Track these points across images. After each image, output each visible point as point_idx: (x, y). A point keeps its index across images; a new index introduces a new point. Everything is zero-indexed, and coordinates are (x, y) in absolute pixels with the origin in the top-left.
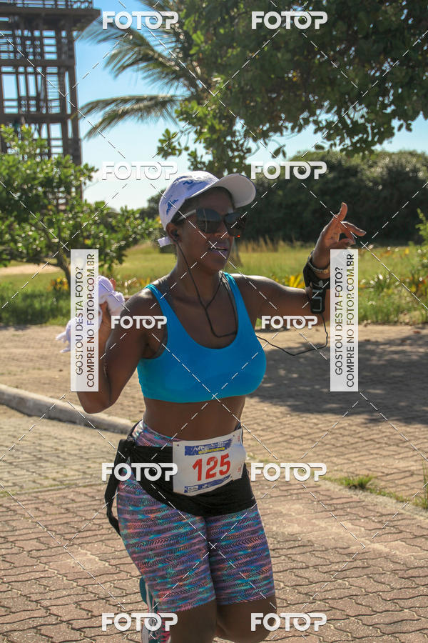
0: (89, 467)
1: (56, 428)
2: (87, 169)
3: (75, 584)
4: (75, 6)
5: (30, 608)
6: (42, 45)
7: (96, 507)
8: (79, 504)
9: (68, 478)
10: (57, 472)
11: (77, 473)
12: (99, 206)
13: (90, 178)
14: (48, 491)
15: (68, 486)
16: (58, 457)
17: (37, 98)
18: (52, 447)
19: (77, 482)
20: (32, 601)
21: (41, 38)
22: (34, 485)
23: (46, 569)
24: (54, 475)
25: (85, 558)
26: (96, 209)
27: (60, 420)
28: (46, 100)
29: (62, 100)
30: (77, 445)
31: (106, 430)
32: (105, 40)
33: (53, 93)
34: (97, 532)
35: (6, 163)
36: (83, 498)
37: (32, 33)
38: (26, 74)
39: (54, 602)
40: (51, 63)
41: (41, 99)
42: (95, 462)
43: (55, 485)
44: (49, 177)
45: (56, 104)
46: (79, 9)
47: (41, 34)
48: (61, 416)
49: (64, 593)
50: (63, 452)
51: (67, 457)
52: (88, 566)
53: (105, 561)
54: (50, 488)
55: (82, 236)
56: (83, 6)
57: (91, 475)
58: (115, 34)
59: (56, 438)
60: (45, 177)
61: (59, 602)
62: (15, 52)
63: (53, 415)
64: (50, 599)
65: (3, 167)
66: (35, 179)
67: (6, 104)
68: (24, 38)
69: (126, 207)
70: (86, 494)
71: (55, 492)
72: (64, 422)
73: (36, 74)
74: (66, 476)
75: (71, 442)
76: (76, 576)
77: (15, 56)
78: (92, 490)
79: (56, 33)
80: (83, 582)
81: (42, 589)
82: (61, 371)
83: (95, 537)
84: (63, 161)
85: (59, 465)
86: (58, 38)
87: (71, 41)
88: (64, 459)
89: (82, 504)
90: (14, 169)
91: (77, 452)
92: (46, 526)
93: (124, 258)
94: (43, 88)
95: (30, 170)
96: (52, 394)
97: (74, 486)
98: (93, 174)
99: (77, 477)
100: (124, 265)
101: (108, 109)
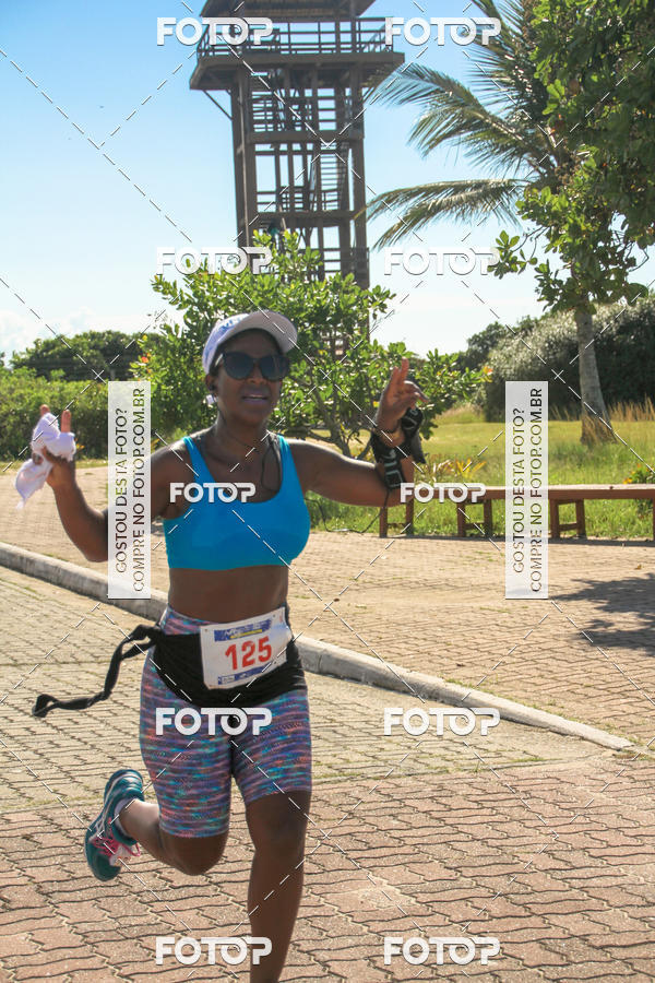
0: (382, 749)
1: (331, 688)
2: (378, 295)
3: (365, 929)
4: (366, 50)
5: (299, 962)
6: (316, 110)
7: (394, 811)
8: (368, 806)
9: (351, 766)
10: (335, 756)
11: (365, 758)
12: (396, 351)
13: (383, 307)
14: (322, 783)
15: (351, 778)
16: (335, 732)
17: (305, 189)
18: (325, 717)
19: (364, 771)
20: (302, 952)
21: (315, 99)
23: (322, 903)
24: (331, 760)
25: (379, 890)
26: (391, 355)
27: (337, 676)
28: (319, 191)
29: (342, 189)
30: (363, 714)
31: (406, 692)
32: (408, 99)
33: (329, 180)
34: (397, 851)
35: (259, 288)
36: (375, 796)
37: (302, 93)
38: (290, 153)
39: (335, 955)
40: (328, 136)
41: (311, 190)
42: (390, 742)
43: (331, 776)
44: (321, 307)
45: (334, 196)
46: (372, 53)
47: (315, 93)
48: (338, 670)
49: (350, 941)
50: (342, 724)
51: (348, 733)
52: (384, 902)
53: (411, 895)
54: (323, 780)
55: (370, 396)
56: (378, 50)
57: (386, 761)
58: (425, 90)
59: (331, 703)
60: (315, 307)
61: (343, 955)
62: (276, 121)
63: (325, 669)
64: (329, 950)
65: (256, 293)
66: (300, 310)
67: (260, 198)
68: (289, 101)
69: (436, 351)
70: (377, 791)
71: (332, 786)
72: (343, 679)
73: (304, 153)
74: (348, 761)
75: (354, 710)
76: (368, 917)
77: (275, 128)
78: (387, 785)
79: (336, 92)
80: (378, 926)
81: (316, 935)
82: (337, 600)
83: (395, 858)
84: (343, 283)
85: (337, 744)
86: (339, 99)
87: (358, 103)
88: (344, 736)
89: (372, 806)
90: (270, 296)
91: (363, 725)
92: (319, 838)
93: (432, 429)
94: (314, 172)
95: (294, 297)
96: (325, 636)
97: (359, 778)
98: (387, 302)
99: (364, 764)
100: (431, 438)
101: (413, 203)
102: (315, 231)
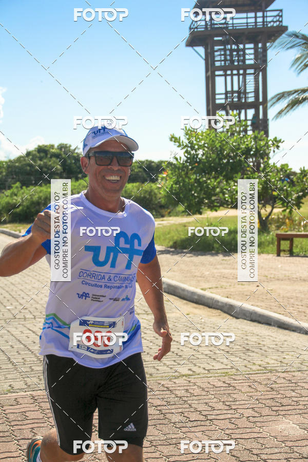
0: (284, 358)
1: (257, 328)
2: (276, 141)
3: (283, 445)
4: (269, 25)
5: (252, 459)
6: (244, 54)
7: (293, 388)
8: (280, 385)
9: (270, 366)
10: (262, 361)
11: (276, 362)
12: (284, 168)
13: (278, 147)
14: (257, 373)
15: (271, 371)
16: (261, 349)
17: (239, 92)
18: (255, 342)
19: (277, 368)
20: (254, 454)
21: (244, 49)
22: (246, 368)
23: (261, 431)
24: (260, 363)
25: (288, 426)
26: (281, 170)
27: (259, 322)
28: (245, 93)
29: (256, 91)
30: (274, 341)
31: (293, 331)
32: (291, 47)
33: (250, 87)
34: (296, 407)
35: (219, 139)
36: (283, 381)
37: (238, 46)
38: (232, 75)
39: (270, 457)
40: (250, 67)
41: (242, 92)
42: (288, 354)
43: (261, 370)
44: (248, 147)
45: (252, 95)
46: (272, 27)
47: (244, 46)
48: (260, 319)
49: (276, 450)
50: (264, 346)
51: (267, 350)
52: (292, 432)
53: (304, 429)
54: (257, 372)
55: (271, 189)
56: (275, 25)
57: (287, 364)
58: (300, 43)
59: (258, 335)
60: (245, 148)
61: (273, 457)
62: (225, 60)
63: (254, 318)
64: (267, 454)
65: (217, 141)
66: (238, 149)
67: (217, 97)
68: (232, 51)
69: (304, 167)
70: (284, 378)
71: (261, 375)
72: (263, 324)
73: (238, 75)
74: (268, 363)
75: (269, 339)
76: (284, 439)
77: (225, 63)
78: (287, 375)
79: (255, 46)
80: (290, 444)
81: (259, 446)
82: (258, 286)
83: (295, 411)
84: (259, 136)
85: (262, 355)
86: (256, 48)
87: (265, 50)
88: (266, 351)
89: (282, 385)
90: (224, 143)
91: (274, 346)
92: (257, 399)
93: (301, 205)
94: (243, 84)
95: (236, 143)
96: (253, 303)
97: (274, 371)
98: (280, 144)
99: (276, 365)
100: (301, 209)
101: (291, 97)
102: (243, 111)
